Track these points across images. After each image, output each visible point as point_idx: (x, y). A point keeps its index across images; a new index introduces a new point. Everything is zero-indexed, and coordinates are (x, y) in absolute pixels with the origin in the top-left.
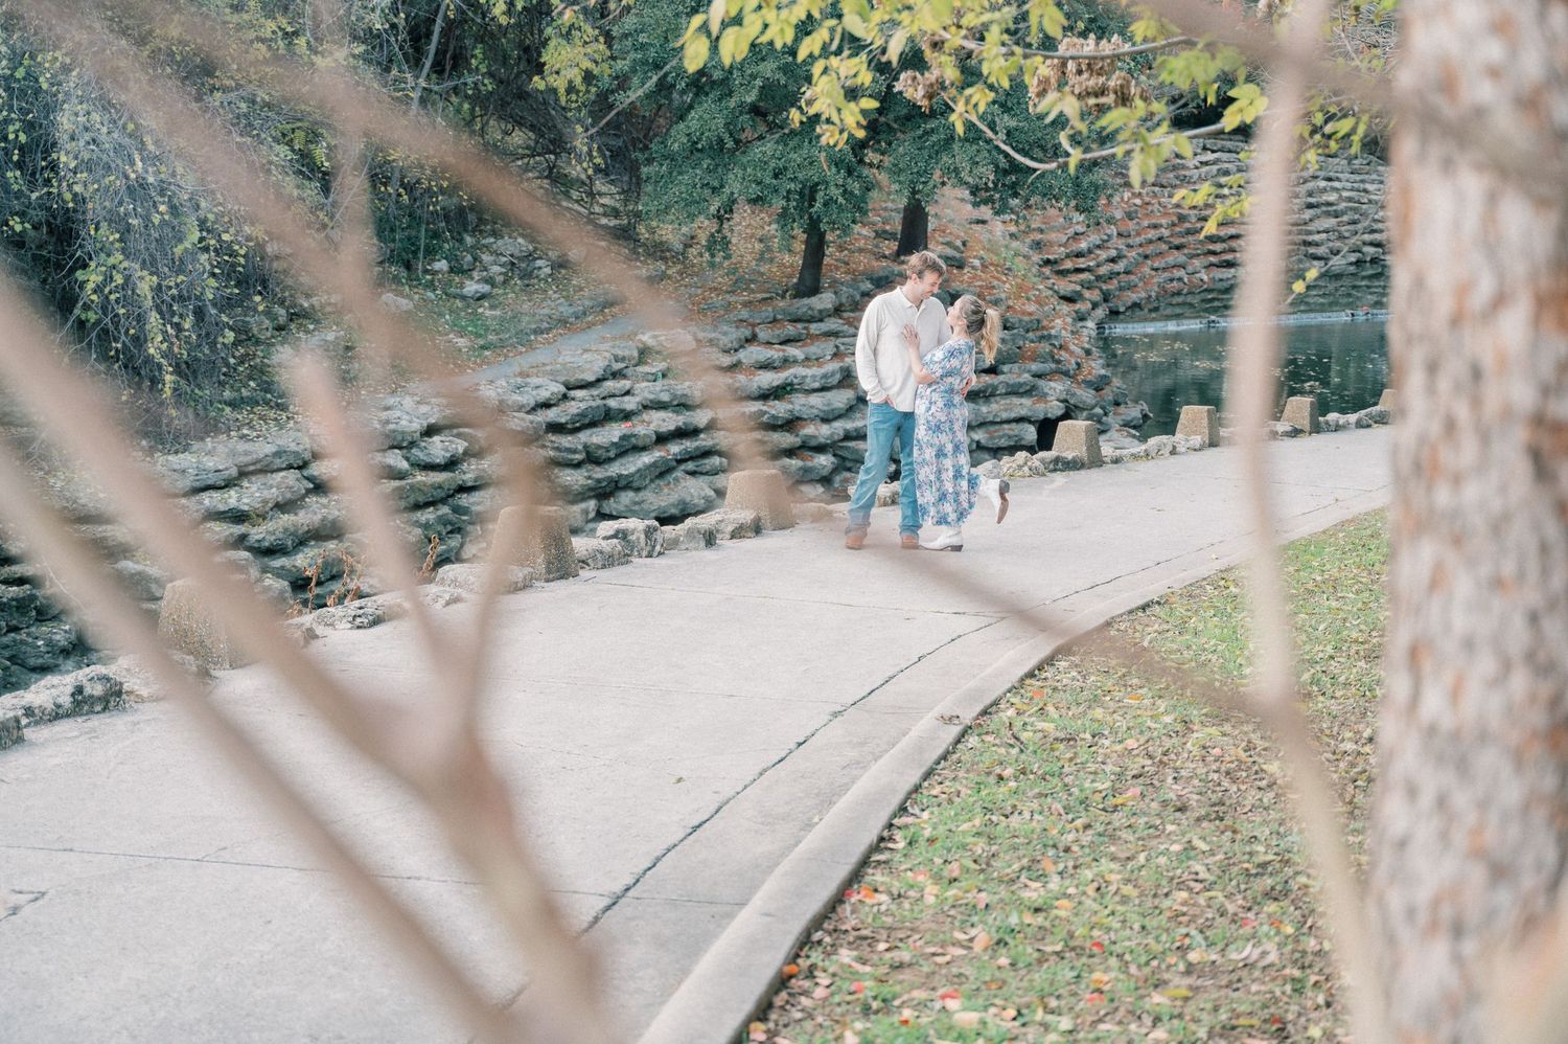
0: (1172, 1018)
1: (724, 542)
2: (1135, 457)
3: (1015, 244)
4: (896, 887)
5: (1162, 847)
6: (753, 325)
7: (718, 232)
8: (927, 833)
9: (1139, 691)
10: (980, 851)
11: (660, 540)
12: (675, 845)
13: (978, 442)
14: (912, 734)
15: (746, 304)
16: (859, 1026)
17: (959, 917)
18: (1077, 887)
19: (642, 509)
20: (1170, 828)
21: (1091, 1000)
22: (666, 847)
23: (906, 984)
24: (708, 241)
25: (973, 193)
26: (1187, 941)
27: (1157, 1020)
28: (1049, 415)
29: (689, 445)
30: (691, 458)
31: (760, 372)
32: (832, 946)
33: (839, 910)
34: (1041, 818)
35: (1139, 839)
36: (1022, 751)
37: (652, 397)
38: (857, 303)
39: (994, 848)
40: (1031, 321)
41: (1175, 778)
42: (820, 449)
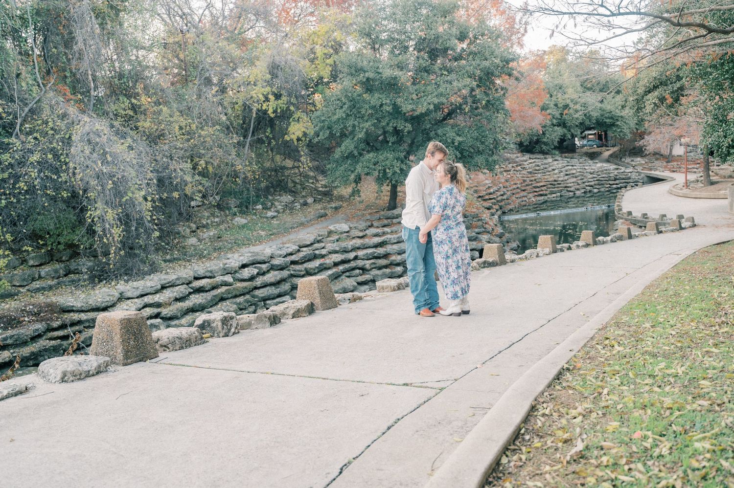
2: (521, 259)
6: (372, 221)
7: (356, 188)
15: (370, 214)
24: (352, 191)
28: (483, 247)
29: (347, 266)
30: (348, 271)
31: (374, 238)
37: (332, 249)
40: (475, 214)
42: (398, 265)
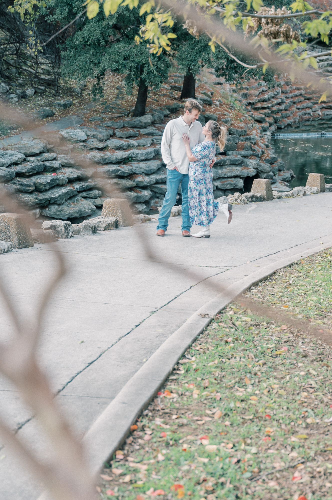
0: (299, 447)
1: (101, 231)
2: (287, 196)
3: (235, 95)
4: (181, 390)
5: (297, 373)
6: (114, 129)
7: (98, 84)
8: (194, 366)
9: (288, 303)
10: (217, 375)
11: (71, 230)
12: (81, 372)
13: (217, 187)
14: (187, 322)
15: (110, 119)
16: (164, 451)
17: (208, 404)
18: (259, 390)
19: (62, 214)
20: (300, 365)
21: (265, 440)
22: (76, 372)
23: (185, 433)
24: (93, 88)
25: (217, 71)
26: (307, 414)
27: (293, 448)
28: (249, 175)
29: (83, 184)
30: (85, 191)
31: (117, 151)
32: (152, 417)
33: (155, 401)
34: (244, 360)
35: (286, 369)
36: (236, 330)
37: (66, 161)
38: (162, 120)
39: (224, 373)
40: (242, 131)
41: (303, 343)
42: (145, 188)
